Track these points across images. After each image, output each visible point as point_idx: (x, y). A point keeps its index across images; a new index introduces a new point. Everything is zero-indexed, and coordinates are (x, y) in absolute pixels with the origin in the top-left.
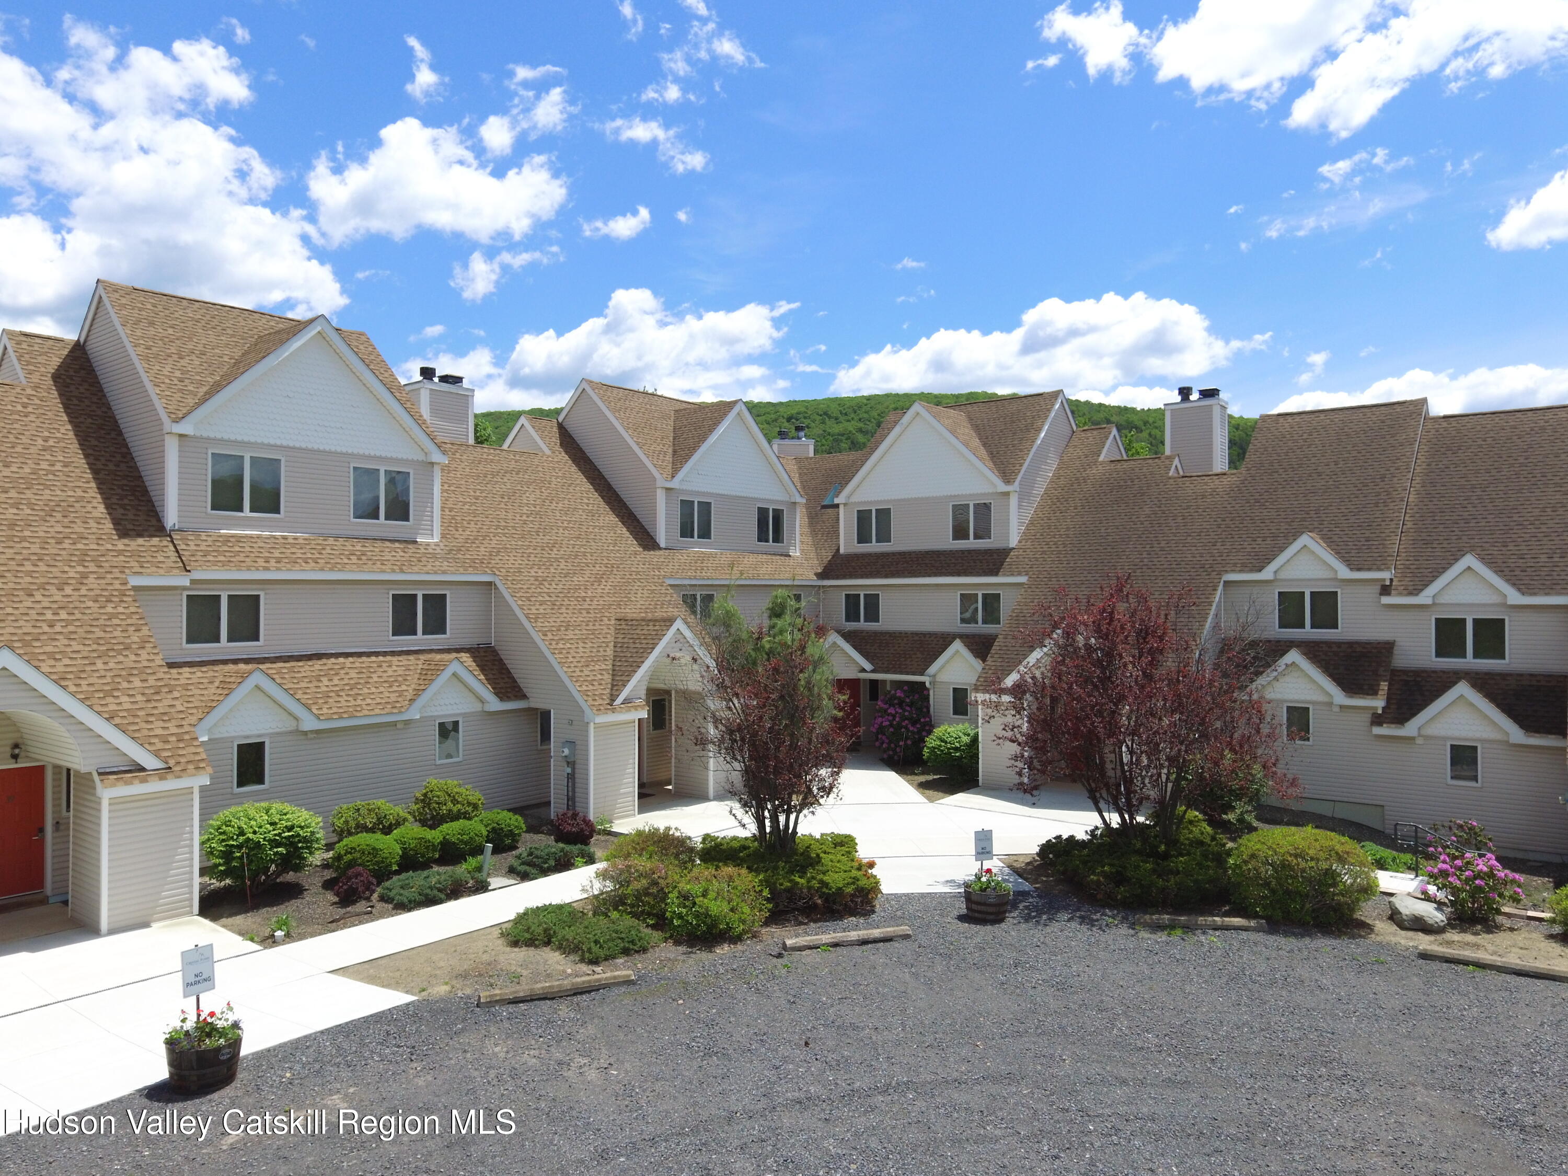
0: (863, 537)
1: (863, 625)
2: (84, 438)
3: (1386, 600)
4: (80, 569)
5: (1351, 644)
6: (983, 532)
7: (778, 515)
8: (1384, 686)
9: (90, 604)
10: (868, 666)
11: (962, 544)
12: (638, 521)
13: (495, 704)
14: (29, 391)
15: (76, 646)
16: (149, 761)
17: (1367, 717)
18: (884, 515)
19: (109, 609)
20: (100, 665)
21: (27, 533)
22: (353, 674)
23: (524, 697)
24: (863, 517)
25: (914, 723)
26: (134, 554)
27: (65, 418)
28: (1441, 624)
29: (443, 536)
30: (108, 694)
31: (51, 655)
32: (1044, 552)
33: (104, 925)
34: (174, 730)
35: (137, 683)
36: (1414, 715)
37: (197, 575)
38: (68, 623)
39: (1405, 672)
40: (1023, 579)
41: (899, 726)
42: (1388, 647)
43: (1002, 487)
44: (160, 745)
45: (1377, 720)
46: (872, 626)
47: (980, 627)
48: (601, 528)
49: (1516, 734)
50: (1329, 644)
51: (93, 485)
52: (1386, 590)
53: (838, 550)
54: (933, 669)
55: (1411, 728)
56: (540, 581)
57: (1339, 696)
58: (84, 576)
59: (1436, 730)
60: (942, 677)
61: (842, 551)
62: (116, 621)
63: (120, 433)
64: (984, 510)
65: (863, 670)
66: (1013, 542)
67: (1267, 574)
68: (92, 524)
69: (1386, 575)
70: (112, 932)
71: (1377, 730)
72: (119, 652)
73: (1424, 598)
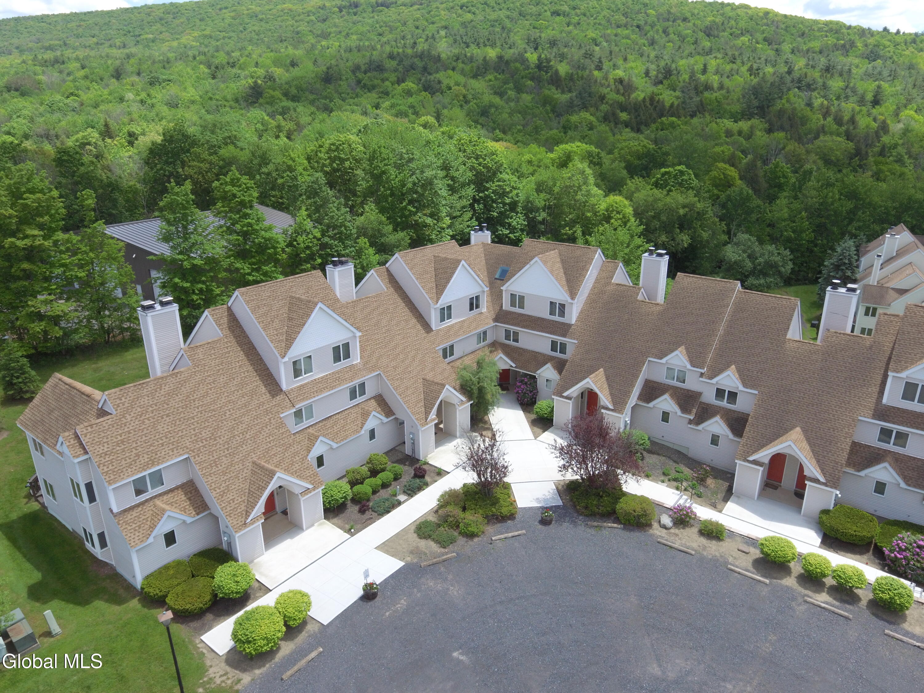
0: (513, 304)
1: (511, 343)
2: (247, 355)
3: (701, 379)
4: (268, 417)
5: (688, 391)
6: (562, 313)
7: (477, 298)
8: (694, 411)
9: (276, 431)
10: (514, 365)
11: (552, 318)
12: (423, 317)
13: (385, 420)
14: (226, 340)
15: (279, 449)
16: (310, 486)
17: (687, 421)
18: (522, 298)
19: (281, 431)
20: (287, 455)
21: (250, 408)
22: (342, 422)
23: (394, 414)
24: (513, 296)
25: (531, 392)
26: (279, 405)
27: (239, 349)
28: (718, 390)
29: (361, 358)
30: (292, 465)
31: (274, 455)
32: (584, 330)
33: (304, 528)
34: (312, 473)
35: (298, 458)
36: (702, 422)
37: (297, 407)
38: (274, 440)
39: (704, 403)
40: (576, 342)
41: (525, 393)
42: (700, 394)
43: (570, 300)
44: (310, 479)
45: (690, 422)
46: (515, 344)
47: (558, 354)
48: (411, 328)
49: (731, 436)
50: (681, 389)
51: (258, 378)
52: (702, 375)
53: (502, 307)
54: (538, 372)
55: (700, 427)
56: (395, 368)
57: (679, 413)
58: (270, 419)
59: (708, 428)
60: (543, 374)
61: (504, 308)
62: (284, 436)
63: (256, 350)
64: (562, 306)
65: (511, 366)
66: (573, 322)
67: (664, 361)
68: (264, 396)
69: (703, 371)
70: (307, 528)
71: (689, 426)
72: (289, 447)
73: (714, 381)
